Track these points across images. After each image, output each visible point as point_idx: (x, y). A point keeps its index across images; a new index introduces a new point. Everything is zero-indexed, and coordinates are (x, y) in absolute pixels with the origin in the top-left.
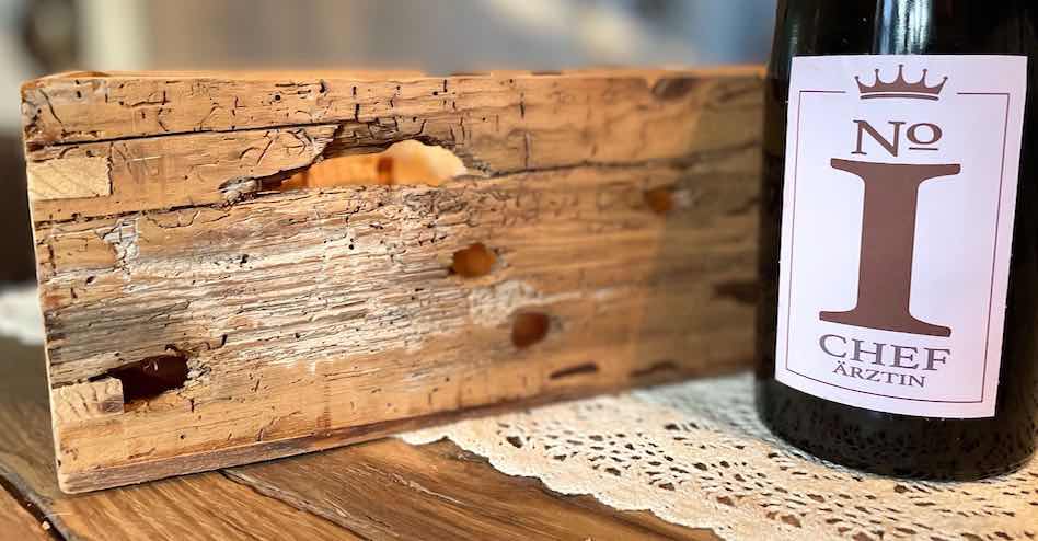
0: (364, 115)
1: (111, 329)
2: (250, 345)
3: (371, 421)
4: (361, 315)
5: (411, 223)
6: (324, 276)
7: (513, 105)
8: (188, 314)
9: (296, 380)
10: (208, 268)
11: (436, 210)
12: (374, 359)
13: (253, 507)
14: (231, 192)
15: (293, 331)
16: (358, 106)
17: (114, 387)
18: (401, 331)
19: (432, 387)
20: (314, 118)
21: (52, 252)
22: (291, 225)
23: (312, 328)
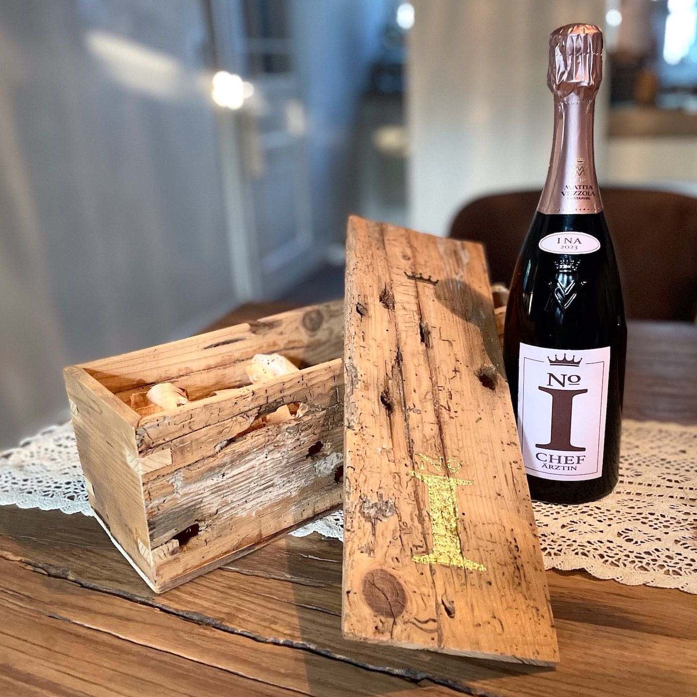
0: (270, 400)
1: (174, 519)
2: (228, 511)
3: (278, 530)
4: (272, 486)
5: (290, 440)
6: (257, 473)
7: (331, 378)
8: (202, 505)
9: (248, 520)
10: (210, 482)
11: (300, 431)
12: (278, 504)
13: (247, 581)
14: (218, 448)
15: (244, 500)
16: (268, 397)
17: (176, 543)
18: (288, 488)
19: (302, 510)
20: (250, 408)
21: (149, 493)
22: (242, 455)
23: (252, 497)
